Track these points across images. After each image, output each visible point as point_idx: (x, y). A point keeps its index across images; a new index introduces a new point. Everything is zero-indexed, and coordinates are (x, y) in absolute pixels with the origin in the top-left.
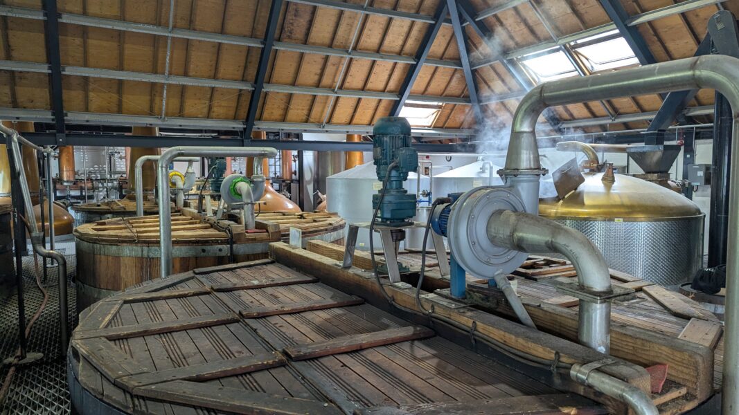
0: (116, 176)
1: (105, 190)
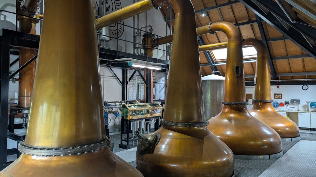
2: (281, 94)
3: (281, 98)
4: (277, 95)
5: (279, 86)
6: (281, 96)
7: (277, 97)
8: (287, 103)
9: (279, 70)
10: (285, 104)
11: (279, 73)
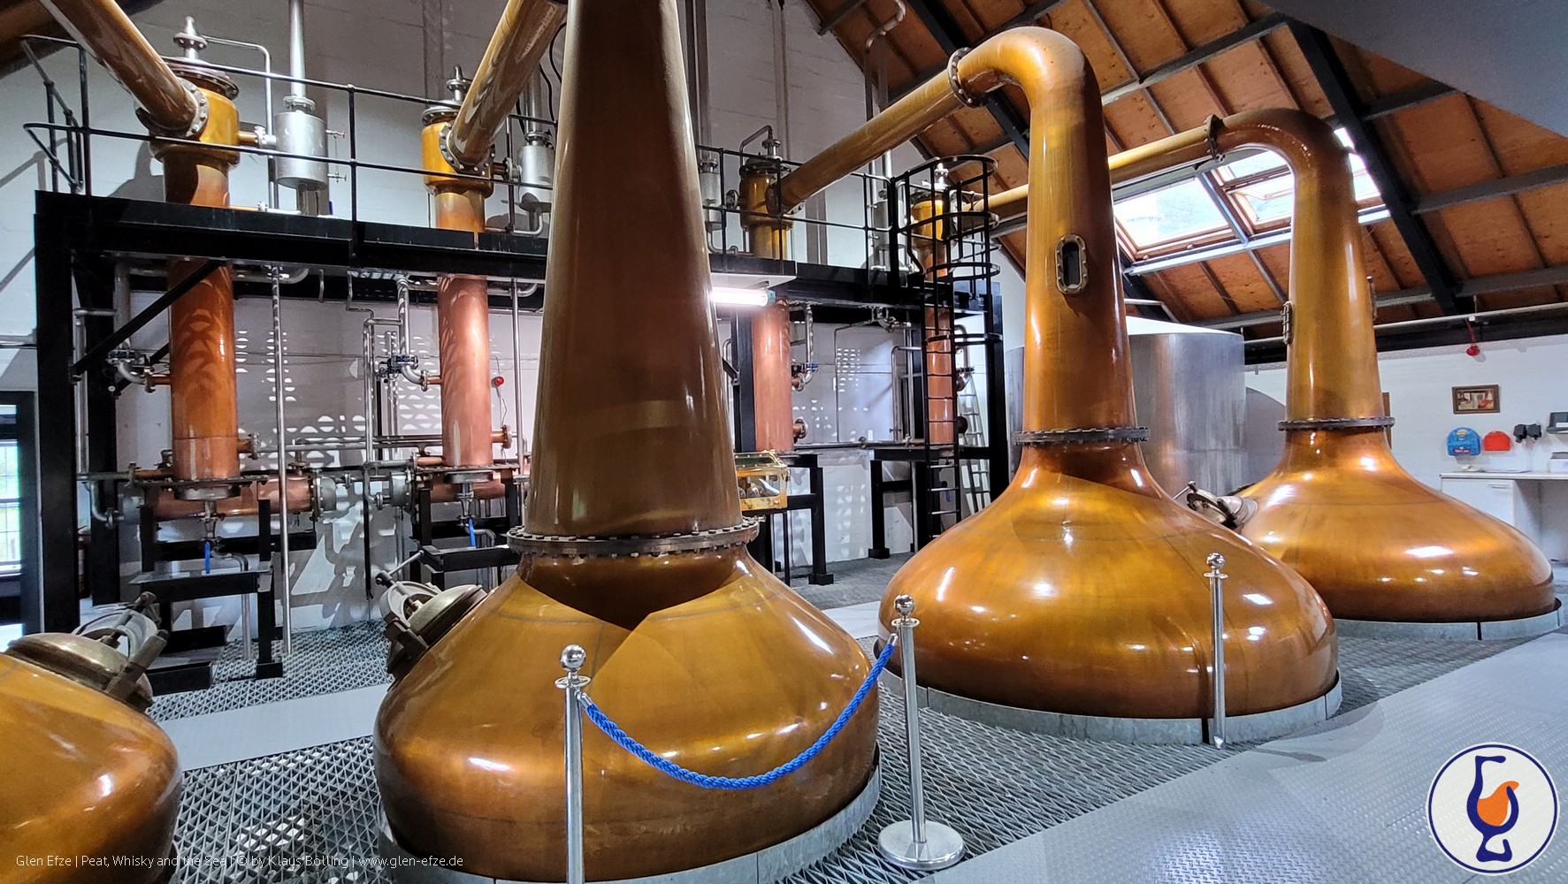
0: (400, 455)
1: (360, 506)
2: (1495, 389)
3: (1491, 406)
4: (1467, 396)
5: (1481, 345)
6: (1490, 397)
7: (1469, 407)
8: (1526, 433)
9: (1468, 260)
10: (1514, 438)
11: (1471, 277)
